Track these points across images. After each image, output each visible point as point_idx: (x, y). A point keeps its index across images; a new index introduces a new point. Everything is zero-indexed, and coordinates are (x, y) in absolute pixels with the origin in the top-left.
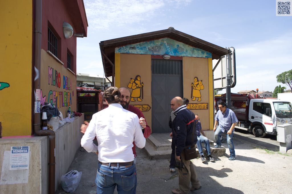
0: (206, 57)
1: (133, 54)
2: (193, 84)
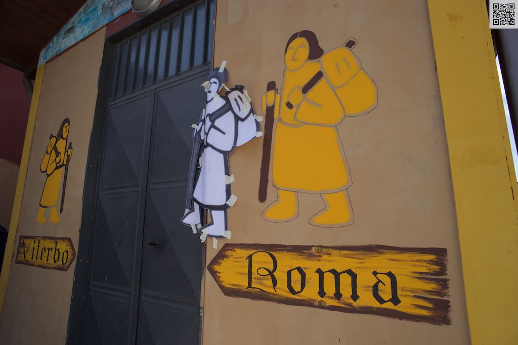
1: (68, 49)
2: (272, 92)
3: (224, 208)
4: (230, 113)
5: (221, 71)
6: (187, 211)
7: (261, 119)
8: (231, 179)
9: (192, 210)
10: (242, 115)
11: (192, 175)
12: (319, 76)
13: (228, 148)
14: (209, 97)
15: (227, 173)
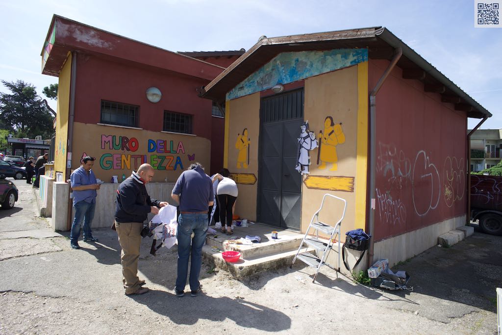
0: (354, 63)
1: (241, 97)
2: (321, 134)
3: (308, 165)
4: (309, 138)
5: (306, 123)
6: (297, 166)
7: (318, 141)
8: (310, 158)
9: (298, 166)
10: (313, 139)
11: (298, 155)
12: (333, 131)
13: (309, 149)
14: (303, 131)
15: (309, 156)
